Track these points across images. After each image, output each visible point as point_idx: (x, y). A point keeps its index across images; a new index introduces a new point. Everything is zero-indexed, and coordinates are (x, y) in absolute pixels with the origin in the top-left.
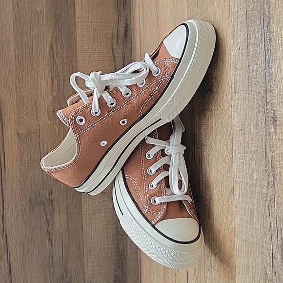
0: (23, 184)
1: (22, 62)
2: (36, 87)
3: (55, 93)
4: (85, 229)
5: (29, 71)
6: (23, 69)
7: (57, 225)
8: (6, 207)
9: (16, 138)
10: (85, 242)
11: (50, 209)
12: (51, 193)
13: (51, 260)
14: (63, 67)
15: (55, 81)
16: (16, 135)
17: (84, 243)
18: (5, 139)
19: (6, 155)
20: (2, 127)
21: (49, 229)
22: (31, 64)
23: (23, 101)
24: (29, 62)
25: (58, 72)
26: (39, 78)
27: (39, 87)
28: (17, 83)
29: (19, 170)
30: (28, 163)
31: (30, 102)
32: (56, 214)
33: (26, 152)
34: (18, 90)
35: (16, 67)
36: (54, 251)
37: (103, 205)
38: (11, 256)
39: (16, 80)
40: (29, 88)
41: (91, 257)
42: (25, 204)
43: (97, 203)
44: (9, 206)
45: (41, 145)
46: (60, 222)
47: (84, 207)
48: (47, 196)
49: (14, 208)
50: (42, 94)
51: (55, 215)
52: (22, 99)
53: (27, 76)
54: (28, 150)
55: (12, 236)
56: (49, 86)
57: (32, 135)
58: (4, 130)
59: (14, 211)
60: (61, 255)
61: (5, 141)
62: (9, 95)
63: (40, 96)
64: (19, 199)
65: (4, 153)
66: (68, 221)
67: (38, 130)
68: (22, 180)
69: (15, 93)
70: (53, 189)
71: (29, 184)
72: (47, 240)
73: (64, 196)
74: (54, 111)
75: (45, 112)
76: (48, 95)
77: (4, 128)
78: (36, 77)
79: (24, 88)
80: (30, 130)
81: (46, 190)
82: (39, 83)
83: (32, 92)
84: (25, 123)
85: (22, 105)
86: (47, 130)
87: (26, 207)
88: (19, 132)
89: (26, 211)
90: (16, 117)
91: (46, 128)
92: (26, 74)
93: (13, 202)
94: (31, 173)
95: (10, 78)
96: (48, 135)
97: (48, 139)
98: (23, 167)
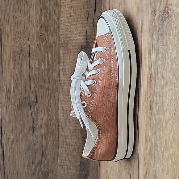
0: (15, 89)
2: (29, 16)
3: (42, 22)
4: (60, 124)
6: (19, 1)
7: (40, 122)
8: (2, 106)
9: (12, 54)
10: (60, 135)
11: (35, 109)
12: (36, 98)
13: (34, 147)
14: (49, 2)
15: (43, 13)
16: (12, 52)
17: (59, 137)
19: (3, 68)
20: (1, 45)
21: (33, 125)
23: (18, 27)
25: (45, 5)
26: (31, 9)
27: (31, 17)
28: (14, 12)
29: (13, 78)
30: (20, 74)
31: (23, 27)
32: (40, 114)
33: (19, 66)
34: (15, 17)
36: (36, 141)
38: (4, 142)
39: (13, 9)
40: (23, 17)
41: (64, 147)
42: (16, 104)
44: (4, 105)
46: (41, 119)
47: (60, 109)
48: (33, 99)
49: (8, 107)
50: (33, 22)
51: (39, 114)
52: (17, 24)
53: (22, 7)
54: (20, 64)
55: (6, 128)
56: (39, 17)
57: (24, 52)
58: (2, 47)
59: (8, 109)
60: (41, 143)
63: (31, 23)
64: (12, 101)
65: (2, 65)
66: (48, 119)
67: (29, 49)
68: (15, 87)
69: (12, 19)
72: (31, 132)
73: (46, 101)
74: (41, 36)
75: (34, 35)
76: (37, 23)
78: (29, 8)
79: (19, 16)
80: (22, 49)
81: (32, 95)
82: (31, 13)
83: (25, 19)
84: (19, 43)
85: (17, 29)
86: (35, 50)
87: (17, 107)
88: (14, 50)
89: (17, 110)
90: (12, 38)
91: (34, 48)
92: (21, 5)
93: (7, 103)
94: (22, 81)
95: (9, 7)
96: (36, 53)
97: (36, 56)
98: (16, 77)
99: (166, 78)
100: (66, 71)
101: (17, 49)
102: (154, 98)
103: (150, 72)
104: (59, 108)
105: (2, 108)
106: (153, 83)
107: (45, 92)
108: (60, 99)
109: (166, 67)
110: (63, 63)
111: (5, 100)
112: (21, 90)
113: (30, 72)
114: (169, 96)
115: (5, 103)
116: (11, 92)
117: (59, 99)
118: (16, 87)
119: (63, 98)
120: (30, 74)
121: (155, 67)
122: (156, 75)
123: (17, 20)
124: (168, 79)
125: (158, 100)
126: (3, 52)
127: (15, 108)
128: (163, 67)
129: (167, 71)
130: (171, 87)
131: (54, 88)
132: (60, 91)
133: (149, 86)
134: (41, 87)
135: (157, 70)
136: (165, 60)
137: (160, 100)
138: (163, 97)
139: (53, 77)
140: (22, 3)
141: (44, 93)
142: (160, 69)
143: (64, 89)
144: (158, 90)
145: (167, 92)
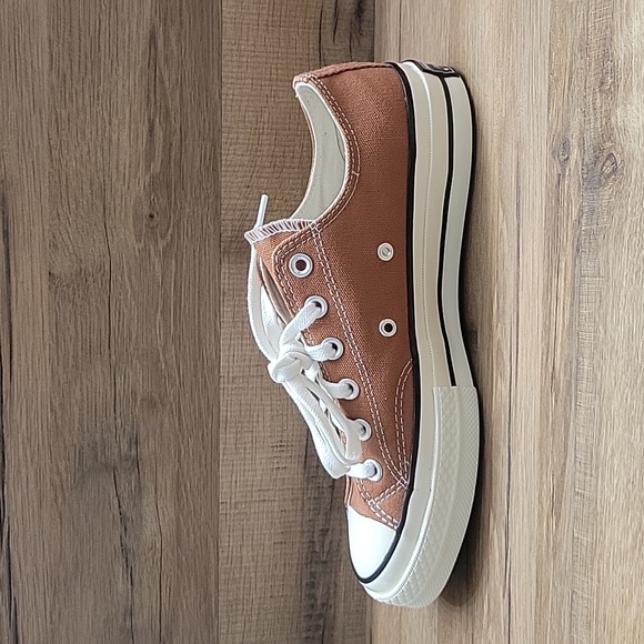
0: (59, 414)
1: (68, 77)
2: (106, 148)
3: (156, 167)
4: (224, 543)
5: (87, 102)
6: (71, 94)
7: (149, 530)
8: (11, 475)
9: (45, 287)
10: (222, 577)
11: (130, 483)
12: (135, 442)
13: (128, 623)
14: (181, 95)
15: (159, 134)
16: (45, 278)
17: (221, 582)
18: (14, 289)
19: (15, 338)
20: (8, 255)
21: (125, 540)
22: (93, 81)
23: (67, 186)
24: (89, 76)
25: (167, 108)
26: (115, 121)
27: (114, 149)
28: (54, 136)
29: (49, 374)
30: (75, 357)
31: (86, 188)
32: (148, 499)
34: (55, 154)
35: (52, 89)
36: (137, 601)
37: (275, 480)
38: (20, 608)
39: (50, 124)
40: (86, 150)
41: (239, 618)
42: (62, 468)
43: (259, 472)
44: (19, 471)
45: (113, 308)
46: (156, 521)
47: (224, 481)
48: (124, 447)
49: (32, 479)
50: (121, 168)
51: (145, 502)
52: (64, 178)
53: (82, 117)
54: (76, 321)
55: (25, 555)
56: (142, 148)
57: (91, 279)
58: (12, 263)
59: (32, 486)
60: (155, 606)
61: (14, 294)
62: (30, 166)
63: (114, 171)
64: (48, 455)
65: (11, 326)
66: (178, 519)
67: (107, 267)
68: (56, 404)
69: (47, 161)
70: (142, 429)
71: (77, 416)
72: (119, 570)
73: (170, 452)
74: (151, 216)
75: (126, 216)
76: (136, 172)
77: (12, 257)
78: (107, 119)
79: (72, 148)
80: (83, 266)
81: (120, 432)
82: (115, 137)
83: (93, 160)
84: (71, 247)
85: (64, 195)
86: (130, 269)
87: (65, 477)
88: (54, 272)
89: (65, 487)
90: (47, 227)
91: (128, 262)
92: (77, 109)
93: (29, 464)
94: (82, 384)
95: (33, 119)
96: (134, 281)
97: (134, 292)
98: (61, 369)
99: (610, 399)
100: (244, 342)
101: (63, 267)
102: (565, 464)
103: (551, 370)
104: (217, 478)
105: (11, 481)
106: (561, 410)
107: (167, 420)
108: (221, 446)
109: (608, 357)
110: (230, 315)
111: (21, 454)
112: (81, 415)
113: (113, 350)
114: (619, 465)
115: (23, 463)
116: (45, 424)
117: (218, 445)
118: (62, 406)
119: (233, 441)
120: (113, 357)
121: (566, 352)
122: (570, 382)
123: (64, 163)
124: (615, 404)
125: (582, 477)
126: (13, 279)
127: (58, 483)
128: (597, 357)
129: (613, 374)
130: (626, 435)
131: (199, 404)
132: (223, 414)
133: (548, 418)
134: (151, 404)
135: (574, 364)
136: (602, 331)
137: (588, 477)
138: (597, 468)
139: (196, 366)
140: (80, 101)
141: (162, 424)
142: (586, 362)
143: (237, 408)
144: (581, 440)
145: (612, 450)
